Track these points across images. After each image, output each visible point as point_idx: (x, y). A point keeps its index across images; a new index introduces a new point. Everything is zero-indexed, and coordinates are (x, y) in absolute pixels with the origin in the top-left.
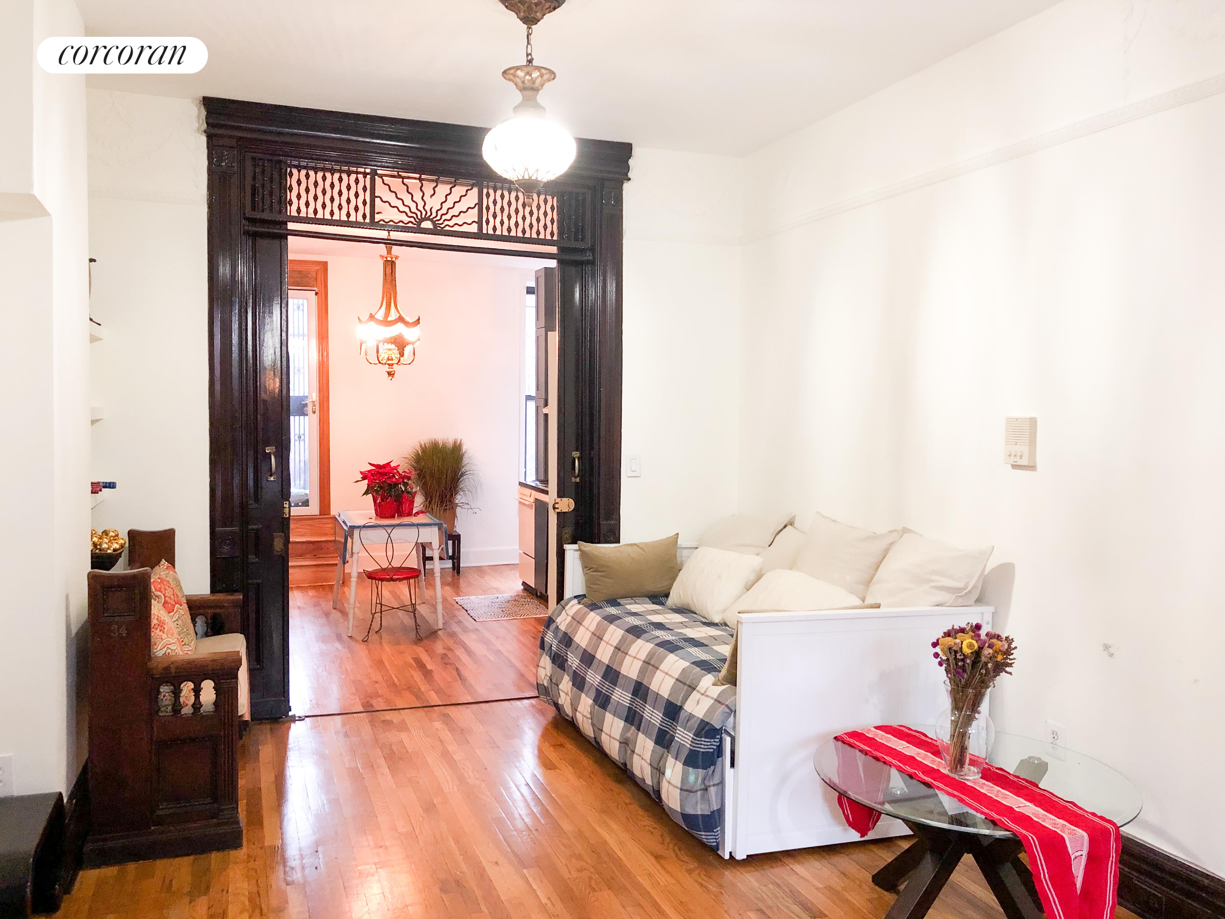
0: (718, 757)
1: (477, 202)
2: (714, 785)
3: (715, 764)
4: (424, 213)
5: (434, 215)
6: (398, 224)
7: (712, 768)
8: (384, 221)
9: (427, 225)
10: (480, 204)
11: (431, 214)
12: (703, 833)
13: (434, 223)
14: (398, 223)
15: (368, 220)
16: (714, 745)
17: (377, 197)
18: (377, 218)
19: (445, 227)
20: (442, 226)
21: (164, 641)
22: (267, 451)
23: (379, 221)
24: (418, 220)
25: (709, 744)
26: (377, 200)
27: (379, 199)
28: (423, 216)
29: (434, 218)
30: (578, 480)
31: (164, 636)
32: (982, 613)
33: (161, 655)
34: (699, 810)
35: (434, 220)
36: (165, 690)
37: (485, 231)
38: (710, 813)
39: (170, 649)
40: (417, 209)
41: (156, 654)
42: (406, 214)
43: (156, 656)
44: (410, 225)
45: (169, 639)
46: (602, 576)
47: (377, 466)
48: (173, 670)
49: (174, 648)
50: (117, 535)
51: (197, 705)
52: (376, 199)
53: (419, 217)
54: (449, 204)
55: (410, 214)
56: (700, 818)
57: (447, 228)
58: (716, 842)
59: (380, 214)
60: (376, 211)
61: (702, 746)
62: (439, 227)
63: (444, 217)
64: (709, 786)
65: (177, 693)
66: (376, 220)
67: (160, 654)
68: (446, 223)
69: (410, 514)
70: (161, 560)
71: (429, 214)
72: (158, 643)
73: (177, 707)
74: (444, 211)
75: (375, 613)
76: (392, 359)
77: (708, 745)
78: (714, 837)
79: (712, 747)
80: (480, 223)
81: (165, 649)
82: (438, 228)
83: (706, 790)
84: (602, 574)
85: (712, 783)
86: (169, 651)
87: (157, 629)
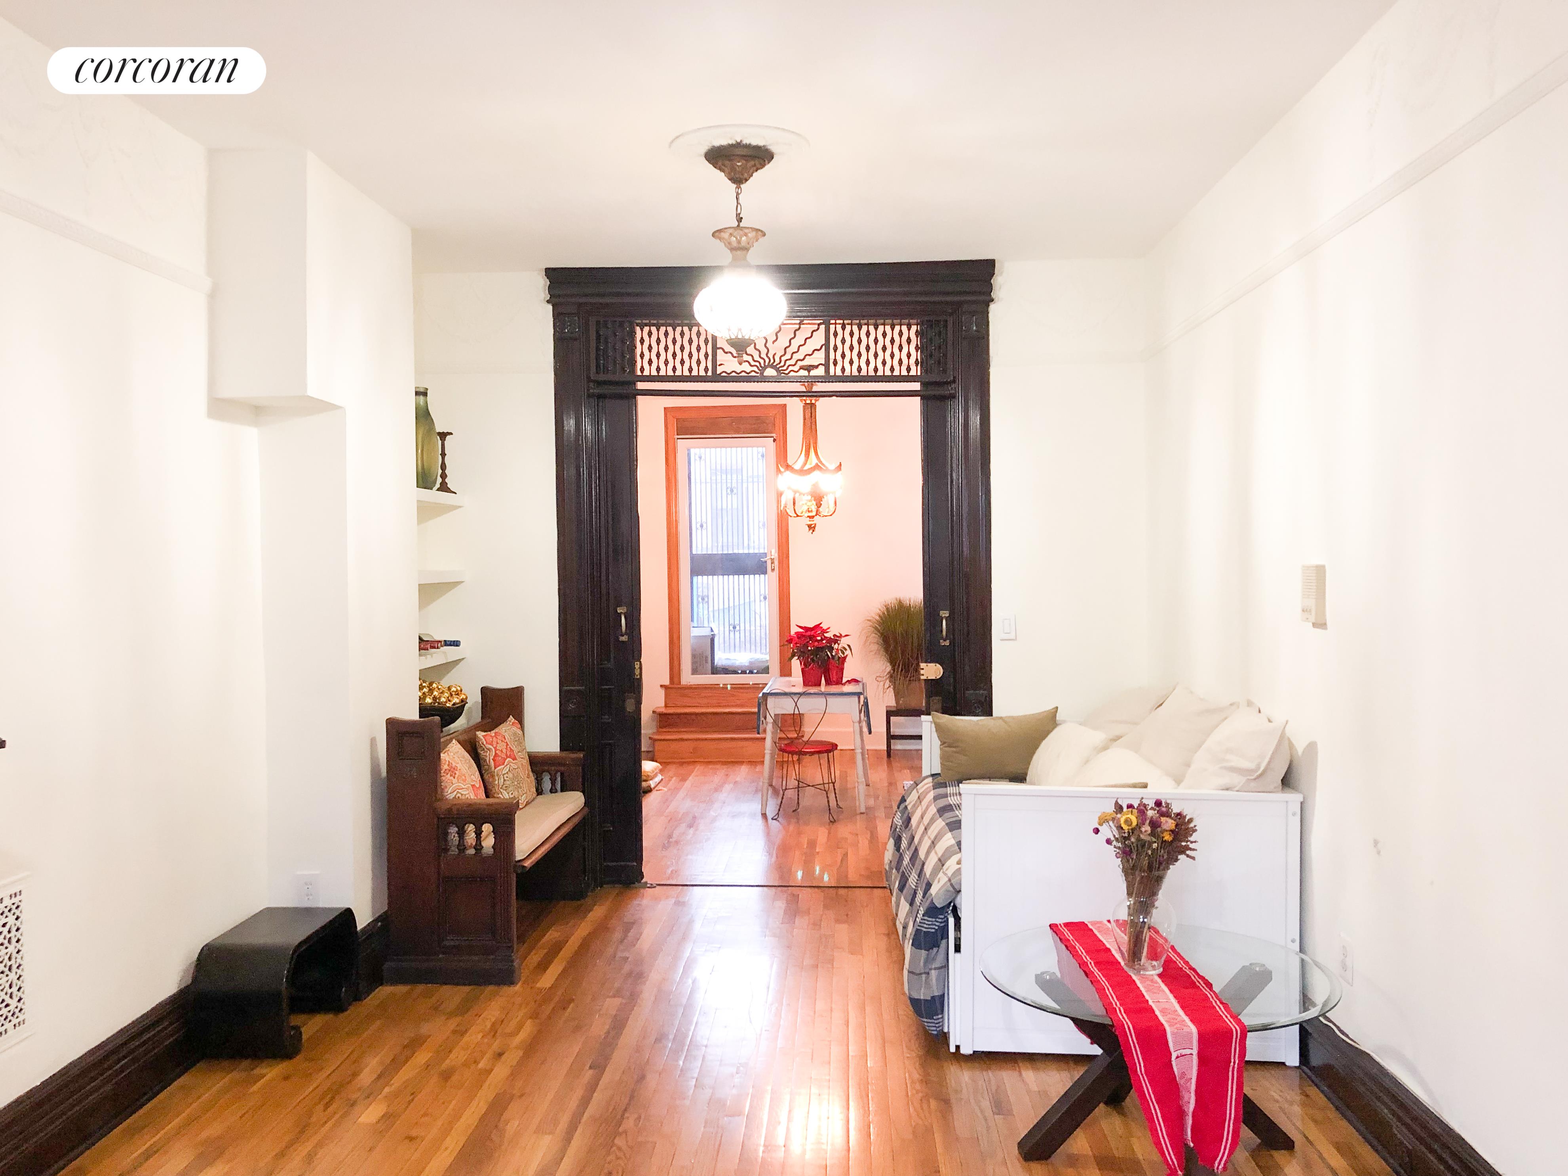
0: (942, 939)
1: (824, 343)
2: (935, 969)
3: (939, 947)
4: (767, 360)
5: (777, 360)
6: (740, 375)
7: (935, 950)
8: (725, 372)
9: (770, 372)
10: (827, 344)
11: (774, 361)
12: (925, 1020)
13: (777, 370)
14: (740, 373)
15: (710, 373)
16: (936, 925)
17: (719, 348)
18: (719, 370)
19: (789, 373)
20: (786, 372)
21: (454, 786)
22: (618, 612)
23: (721, 374)
24: (761, 369)
25: (930, 923)
26: (719, 352)
27: (721, 350)
28: (767, 364)
29: (777, 365)
30: (947, 643)
31: (455, 781)
32: (1287, 802)
33: (451, 798)
34: (922, 994)
35: (778, 366)
36: (453, 830)
37: (832, 373)
38: (930, 999)
39: (459, 793)
40: (760, 357)
41: (447, 797)
42: (749, 363)
43: (447, 799)
44: (753, 374)
45: (460, 784)
46: (955, 752)
47: (806, 629)
48: (455, 811)
49: (464, 793)
50: (461, 691)
51: (478, 847)
52: (718, 350)
53: (763, 365)
54: (794, 348)
55: (753, 363)
56: (923, 1001)
57: (792, 374)
58: (936, 1030)
59: (722, 366)
60: (718, 364)
61: (925, 926)
62: (784, 373)
63: (788, 363)
64: (931, 969)
65: (462, 833)
66: (718, 373)
67: (452, 796)
68: (791, 368)
69: (839, 682)
70: (509, 717)
71: (772, 361)
72: (448, 787)
73: (462, 847)
74: (788, 356)
75: (786, 789)
76: (812, 511)
77: (929, 925)
78: (934, 1025)
79: (934, 927)
80: (827, 366)
81: (455, 793)
82: (783, 375)
83: (928, 973)
84: (954, 749)
85: (933, 967)
86: (459, 795)
87: (447, 774)
